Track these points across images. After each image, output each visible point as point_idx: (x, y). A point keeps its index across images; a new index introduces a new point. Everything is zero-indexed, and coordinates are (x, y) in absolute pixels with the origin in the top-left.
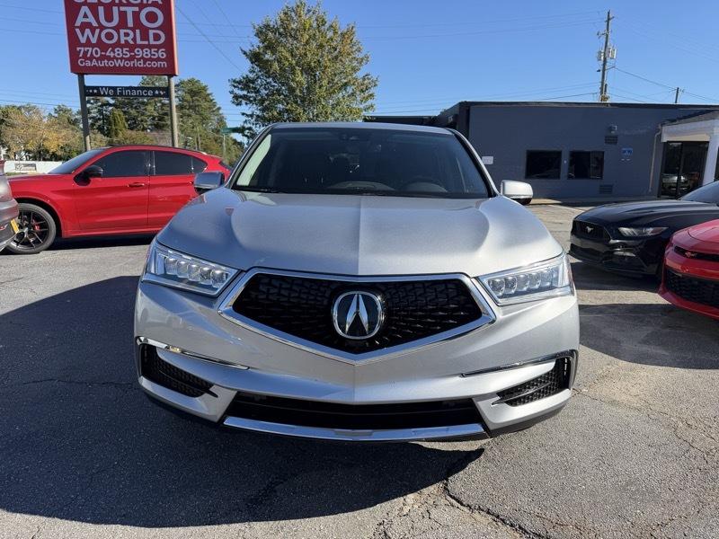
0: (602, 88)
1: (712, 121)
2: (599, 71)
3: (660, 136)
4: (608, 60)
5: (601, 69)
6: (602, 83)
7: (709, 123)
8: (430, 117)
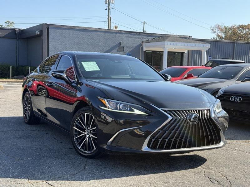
0: (108, 19)
1: (164, 42)
2: (106, 9)
3: (142, 48)
4: (111, 4)
5: (107, 8)
6: (109, 16)
7: (162, 43)
8: (19, 30)
